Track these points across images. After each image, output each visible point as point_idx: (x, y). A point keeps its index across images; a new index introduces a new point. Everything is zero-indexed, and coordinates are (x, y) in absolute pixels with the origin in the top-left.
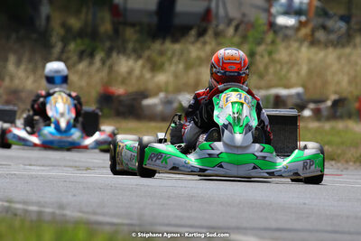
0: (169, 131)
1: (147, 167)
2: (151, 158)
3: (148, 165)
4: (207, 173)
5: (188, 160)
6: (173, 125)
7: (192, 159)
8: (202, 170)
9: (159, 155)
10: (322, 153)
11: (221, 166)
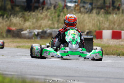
0: (50, 43)
1: (44, 56)
2: (45, 53)
3: (44, 55)
4: (63, 58)
5: (57, 54)
6: (52, 41)
7: (58, 53)
8: (62, 57)
9: (47, 52)
10: (102, 51)
11: (68, 56)
